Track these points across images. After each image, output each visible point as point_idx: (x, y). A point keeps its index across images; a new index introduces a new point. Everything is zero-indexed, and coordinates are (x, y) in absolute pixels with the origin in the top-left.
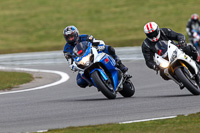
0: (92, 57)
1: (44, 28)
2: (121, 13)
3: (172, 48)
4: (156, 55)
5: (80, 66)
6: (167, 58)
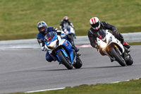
0: (58, 42)
3: (109, 35)
4: (98, 39)
5: (49, 48)
6: (105, 41)
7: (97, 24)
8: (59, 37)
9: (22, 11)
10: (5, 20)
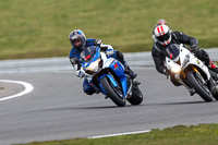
0: (101, 63)
1: (6, 35)
2: (90, 18)
3: (184, 52)
4: (167, 59)
5: (88, 72)
6: (179, 62)
7: (166, 36)
8: (103, 55)
9: (85, 11)
10: (58, 25)
